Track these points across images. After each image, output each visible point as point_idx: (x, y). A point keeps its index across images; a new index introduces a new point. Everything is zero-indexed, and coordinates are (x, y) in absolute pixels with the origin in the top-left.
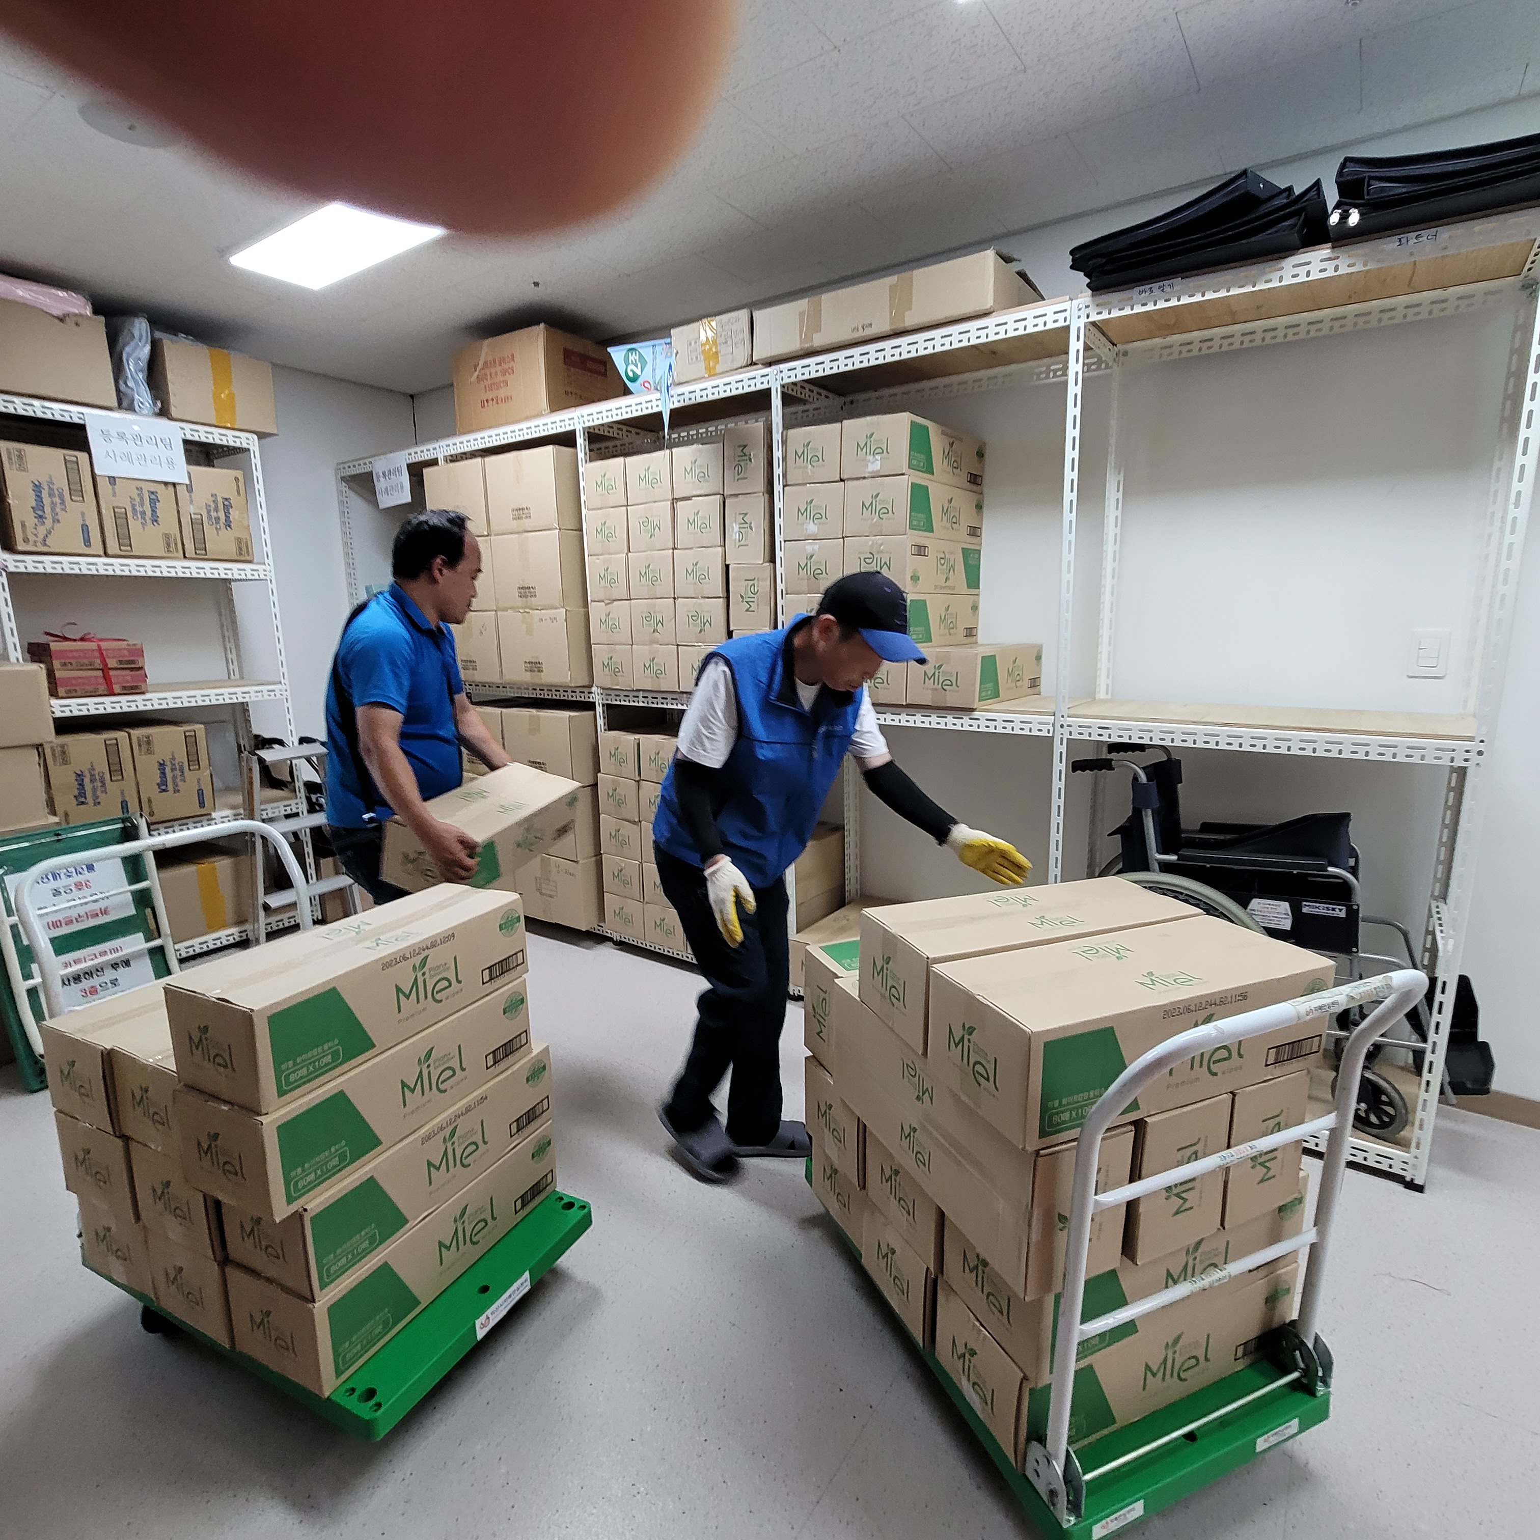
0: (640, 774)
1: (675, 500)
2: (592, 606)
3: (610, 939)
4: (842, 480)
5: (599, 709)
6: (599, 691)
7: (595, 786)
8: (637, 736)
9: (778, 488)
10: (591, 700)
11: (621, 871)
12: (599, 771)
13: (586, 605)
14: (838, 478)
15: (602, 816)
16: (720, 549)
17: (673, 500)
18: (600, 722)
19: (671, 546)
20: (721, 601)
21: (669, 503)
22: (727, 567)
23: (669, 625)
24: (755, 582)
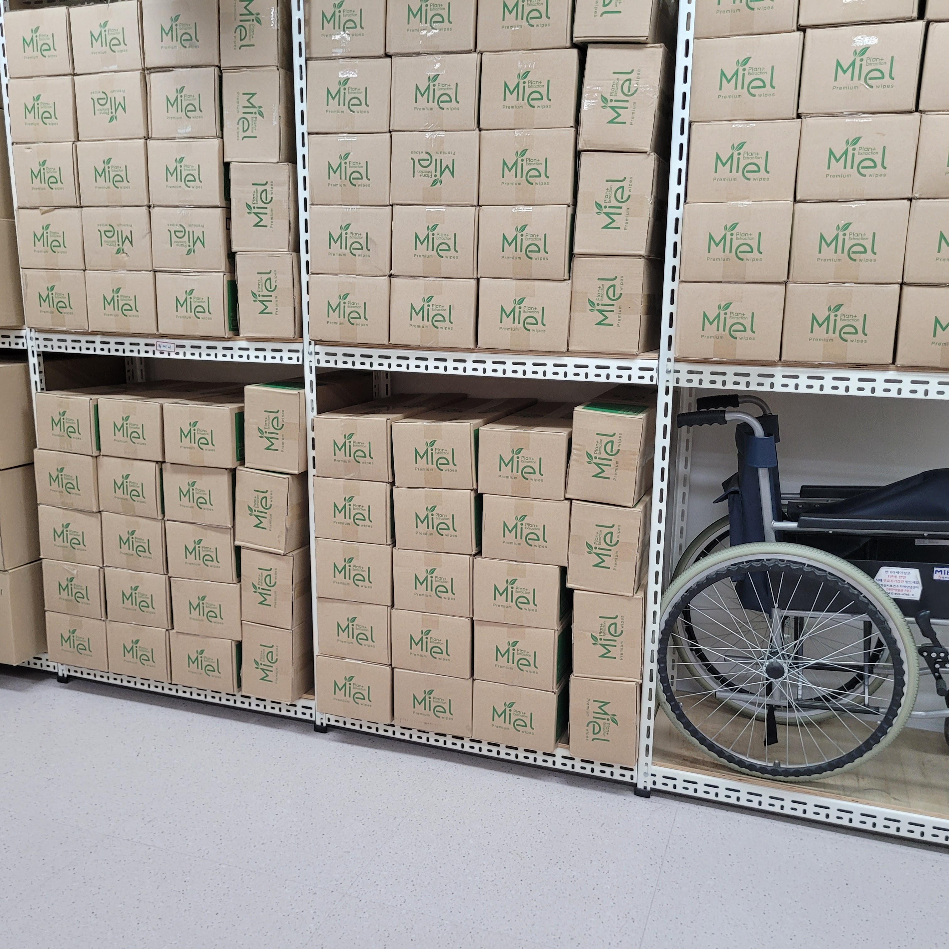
0: (99, 449)
1: (146, 71)
2: (20, 217)
3: (53, 675)
4: (387, 56)
5: (33, 360)
6: (34, 335)
7: (29, 465)
8: (94, 397)
9: (298, 61)
10: (20, 347)
11: (72, 579)
12: (36, 447)
13: (10, 214)
14: (382, 52)
15: (40, 507)
16: (216, 142)
17: (144, 69)
18: (35, 378)
19: (143, 133)
20: (219, 214)
21: (138, 74)
22: (226, 166)
23: (142, 243)
24: (267, 187)
